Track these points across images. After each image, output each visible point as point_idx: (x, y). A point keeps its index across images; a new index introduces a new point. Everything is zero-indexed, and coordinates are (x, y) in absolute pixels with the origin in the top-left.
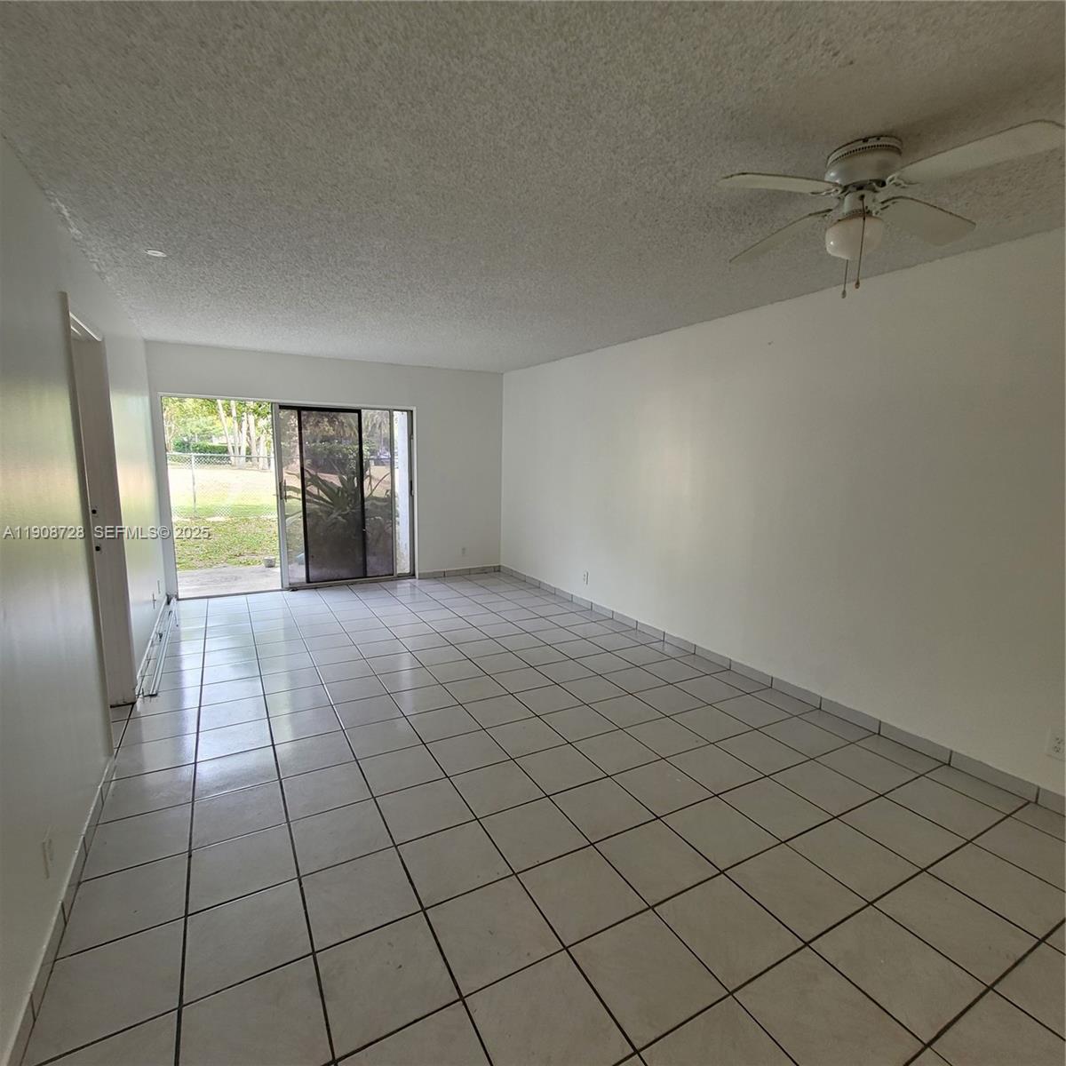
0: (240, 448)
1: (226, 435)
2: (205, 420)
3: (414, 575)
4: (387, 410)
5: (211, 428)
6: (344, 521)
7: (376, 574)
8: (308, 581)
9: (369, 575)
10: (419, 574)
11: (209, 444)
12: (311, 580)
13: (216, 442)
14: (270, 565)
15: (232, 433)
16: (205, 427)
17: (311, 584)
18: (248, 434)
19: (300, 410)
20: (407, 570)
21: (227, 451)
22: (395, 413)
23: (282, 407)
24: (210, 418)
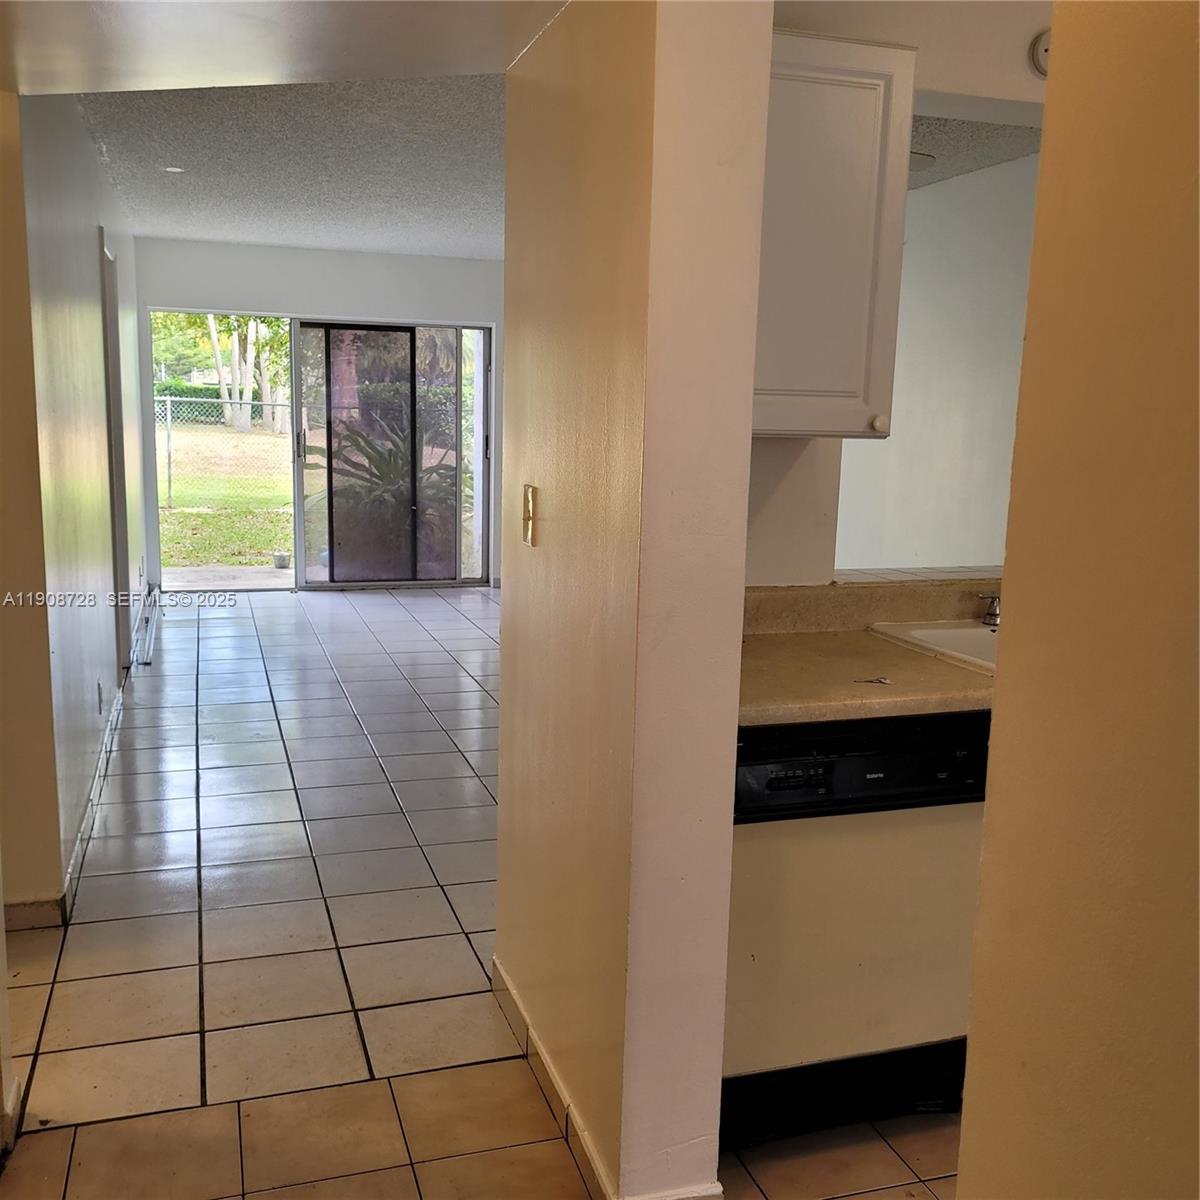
0: (241, 393)
1: (217, 368)
2: (181, 338)
3: (488, 581)
4: (450, 327)
5: (190, 352)
6: (393, 500)
7: (429, 577)
8: (332, 579)
9: (418, 577)
10: (494, 579)
11: (185, 384)
12: (336, 578)
13: (197, 380)
14: (282, 565)
15: (228, 363)
16: (181, 350)
17: (336, 584)
18: (257, 366)
19: (328, 327)
20: (478, 574)
21: (218, 396)
22: (464, 331)
23: (305, 325)
24: (191, 332)
